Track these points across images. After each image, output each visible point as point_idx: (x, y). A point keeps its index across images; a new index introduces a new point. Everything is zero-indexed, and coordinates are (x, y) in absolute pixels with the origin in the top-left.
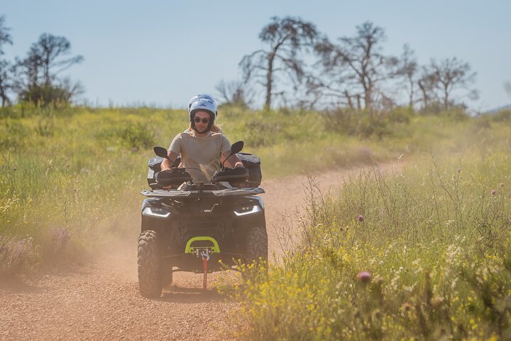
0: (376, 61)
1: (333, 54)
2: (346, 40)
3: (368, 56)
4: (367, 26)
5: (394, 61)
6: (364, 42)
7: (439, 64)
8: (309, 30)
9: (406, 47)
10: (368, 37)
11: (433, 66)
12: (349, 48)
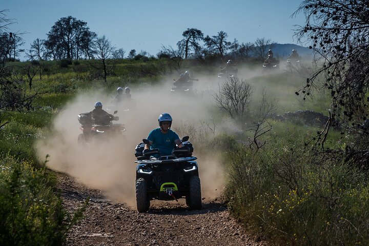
0: (224, 44)
1: (210, 41)
2: (215, 37)
3: (221, 42)
4: (222, 32)
5: (229, 43)
6: (220, 37)
7: (245, 44)
8: (199, 32)
9: (235, 39)
10: (222, 35)
11: (243, 45)
12: (216, 39)
